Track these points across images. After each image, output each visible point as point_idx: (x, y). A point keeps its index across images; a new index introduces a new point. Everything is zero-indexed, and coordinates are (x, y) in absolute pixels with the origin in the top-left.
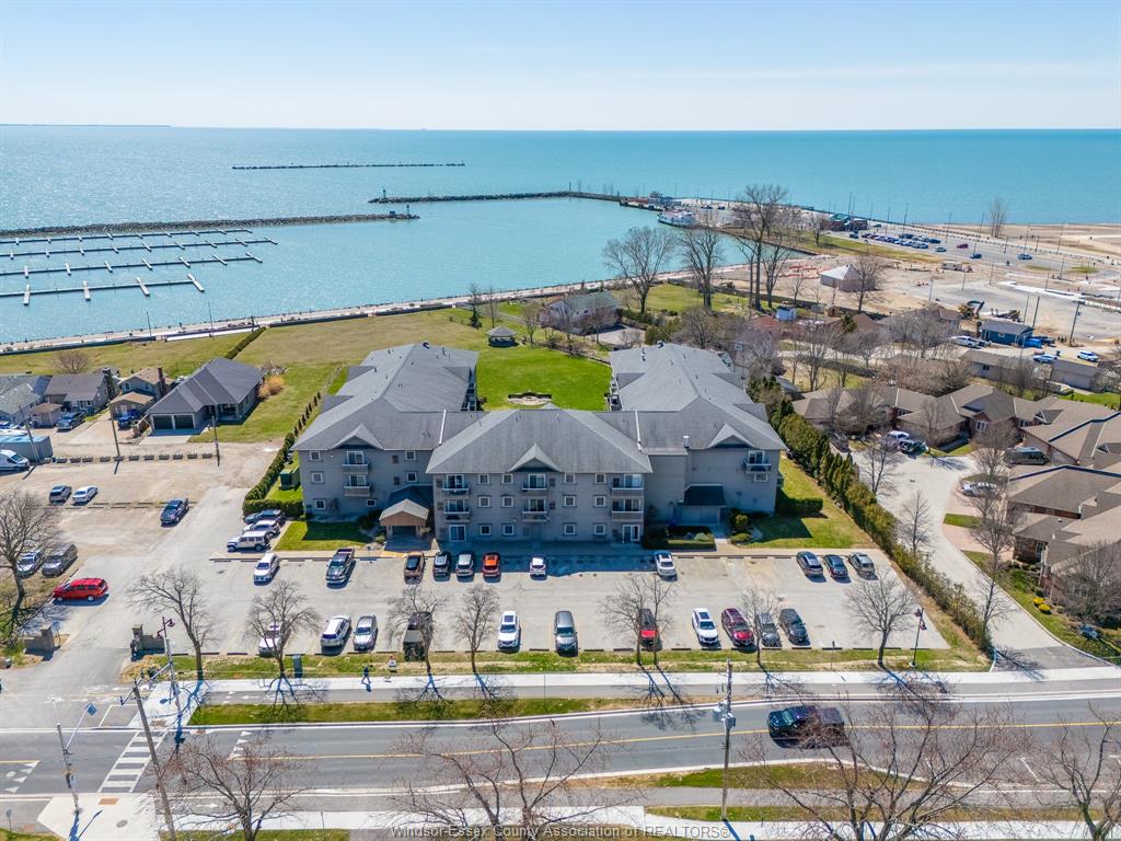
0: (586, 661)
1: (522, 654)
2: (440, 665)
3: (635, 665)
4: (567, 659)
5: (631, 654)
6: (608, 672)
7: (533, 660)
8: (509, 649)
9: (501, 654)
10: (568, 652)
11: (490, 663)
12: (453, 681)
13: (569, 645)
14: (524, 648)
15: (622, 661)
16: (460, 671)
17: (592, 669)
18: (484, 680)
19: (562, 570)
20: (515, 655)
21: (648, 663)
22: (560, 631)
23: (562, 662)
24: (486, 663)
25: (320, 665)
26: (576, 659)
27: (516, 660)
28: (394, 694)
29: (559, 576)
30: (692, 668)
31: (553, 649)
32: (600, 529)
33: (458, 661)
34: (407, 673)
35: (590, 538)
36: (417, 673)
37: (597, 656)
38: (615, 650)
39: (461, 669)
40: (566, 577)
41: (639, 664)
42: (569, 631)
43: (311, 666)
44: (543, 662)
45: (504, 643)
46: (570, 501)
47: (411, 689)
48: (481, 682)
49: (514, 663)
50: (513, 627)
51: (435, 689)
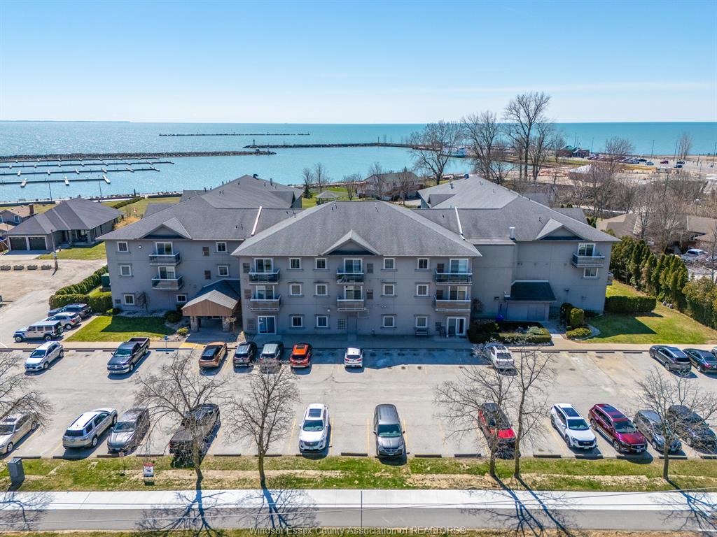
0: (419, 471)
1: (332, 459)
2: (217, 474)
3: (488, 478)
4: (393, 468)
5: (480, 462)
6: (451, 487)
7: (345, 467)
8: (313, 453)
9: (302, 459)
10: (394, 457)
11: (286, 472)
12: (230, 498)
13: (394, 448)
14: (334, 452)
15: (469, 472)
16: (242, 484)
17: (428, 483)
18: (274, 498)
19: (381, 362)
20: (322, 461)
21: (507, 475)
22: (382, 430)
23: (386, 471)
24: (281, 472)
25: (52, 472)
26: (404, 469)
27: (322, 469)
28: (139, 518)
29: (378, 368)
30: (572, 485)
31: (372, 453)
32: (422, 322)
33: (243, 468)
34: (168, 485)
35: (411, 332)
36: (181, 486)
37: (433, 464)
38: (457, 456)
39: (245, 480)
40: (387, 369)
41: (494, 476)
42: (394, 429)
43: (41, 474)
44: (360, 471)
45: (307, 444)
46: (389, 290)
47: (166, 511)
48: (270, 500)
49: (319, 472)
50: (320, 423)
51: (201, 511)
